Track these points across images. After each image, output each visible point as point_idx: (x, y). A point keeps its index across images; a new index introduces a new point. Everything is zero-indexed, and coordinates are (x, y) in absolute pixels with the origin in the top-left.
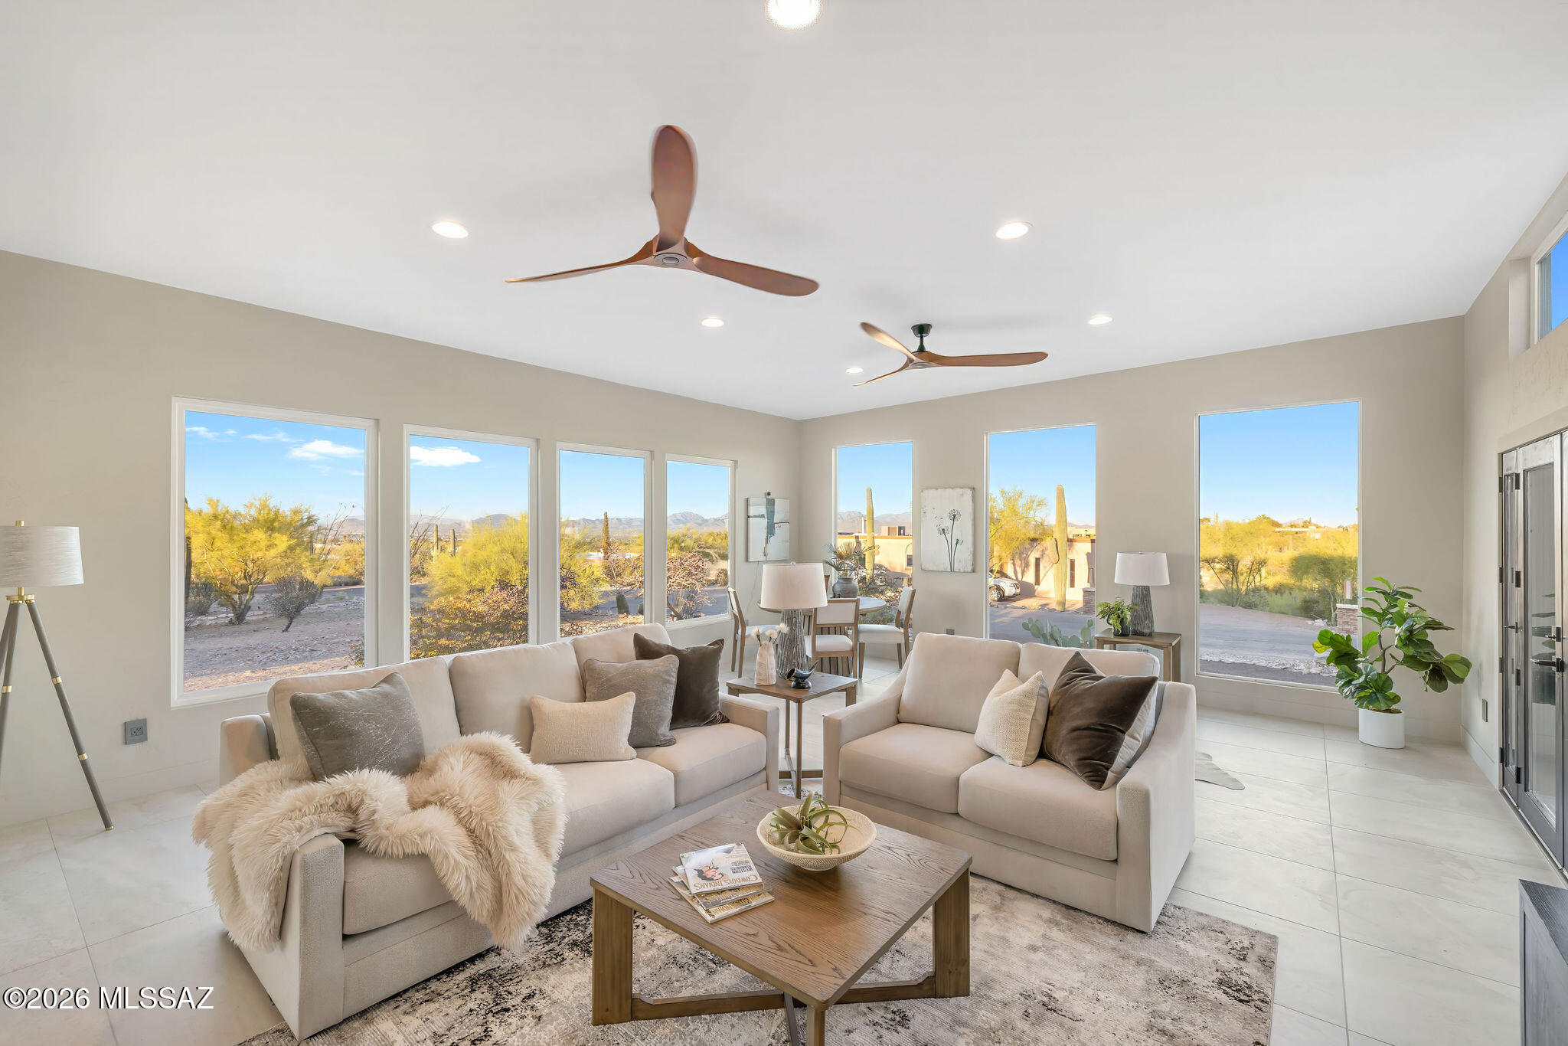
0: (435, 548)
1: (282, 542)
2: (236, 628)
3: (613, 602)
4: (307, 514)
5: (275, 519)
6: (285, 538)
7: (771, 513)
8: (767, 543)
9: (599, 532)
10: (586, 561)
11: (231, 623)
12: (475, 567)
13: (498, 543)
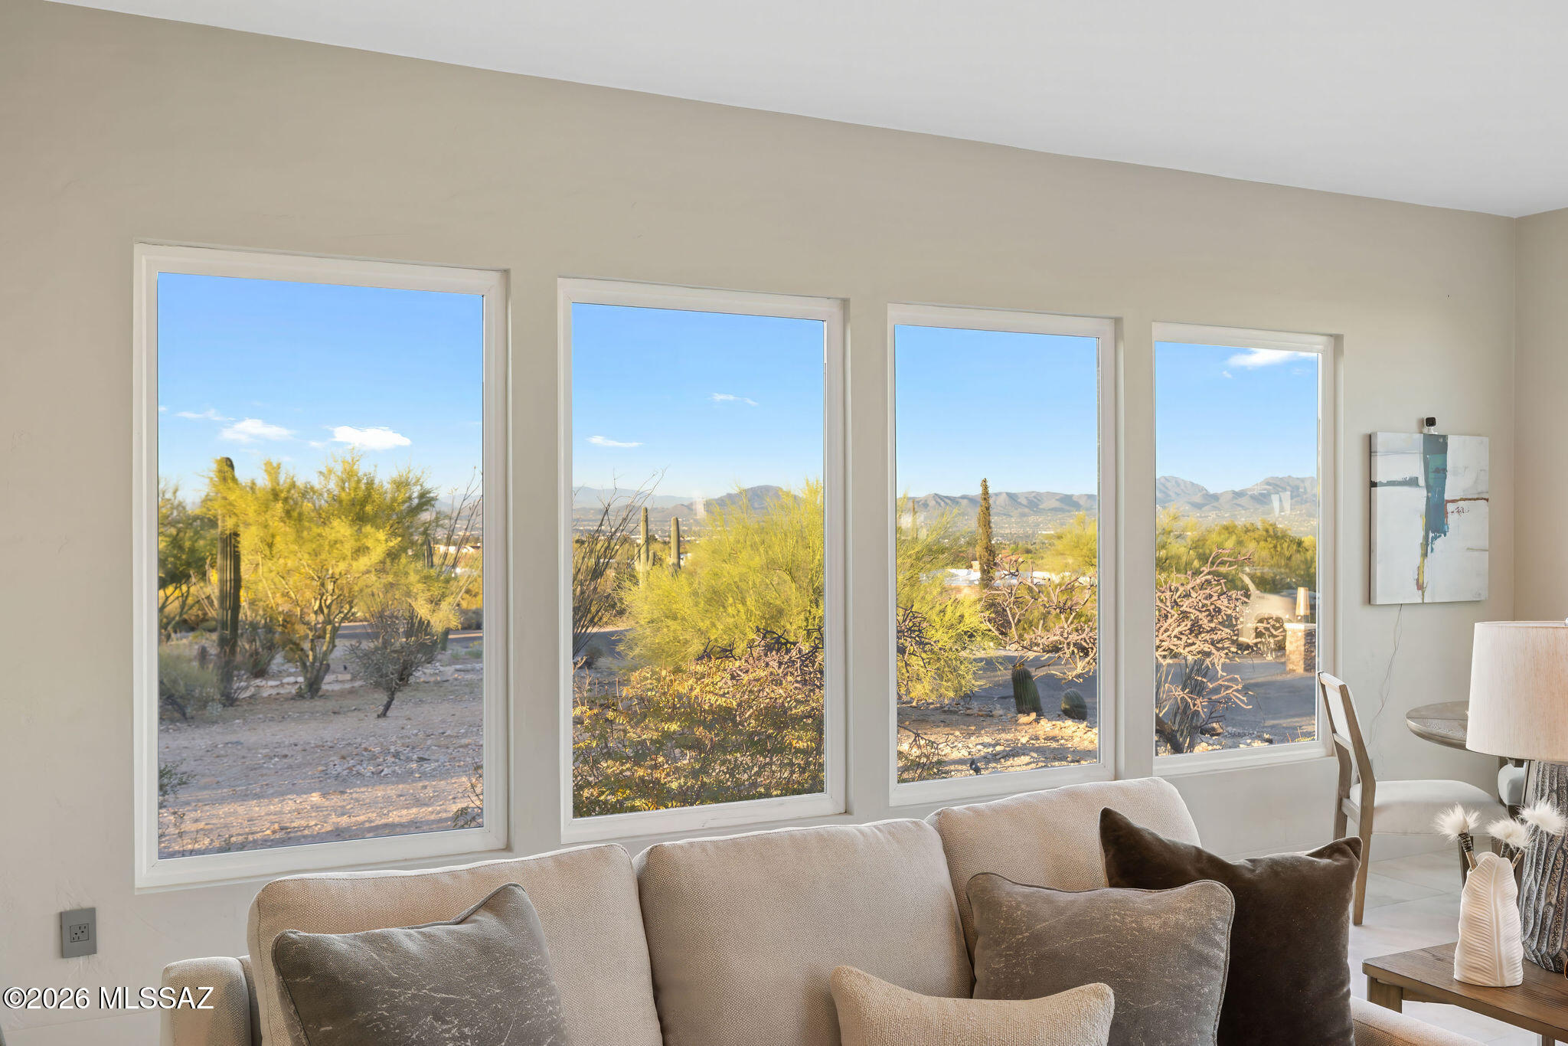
0: (643, 556)
1: (379, 541)
2: (306, 705)
3: (1003, 685)
4: (419, 488)
5: (367, 499)
6: (381, 535)
7: (1436, 475)
8: (1425, 555)
9: (971, 523)
10: (944, 590)
11: (300, 695)
12: (716, 599)
13: (762, 550)
